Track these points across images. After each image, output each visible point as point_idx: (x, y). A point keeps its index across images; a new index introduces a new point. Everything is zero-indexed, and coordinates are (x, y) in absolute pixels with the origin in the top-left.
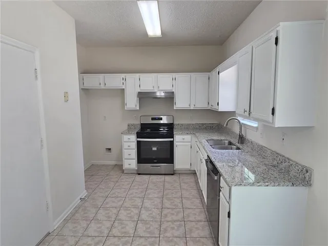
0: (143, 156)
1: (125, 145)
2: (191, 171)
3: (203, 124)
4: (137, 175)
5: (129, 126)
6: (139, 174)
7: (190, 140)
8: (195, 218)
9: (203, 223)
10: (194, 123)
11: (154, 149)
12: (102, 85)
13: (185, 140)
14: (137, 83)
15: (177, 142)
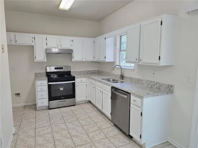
0: (53, 95)
1: (38, 89)
2: (87, 101)
3: (89, 71)
4: (49, 110)
5: (36, 74)
6: (50, 109)
7: (85, 81)
8: (105, 126)
9: (111, 128)
10: (84, 70)
11: (61, 89)
12: (13, 42)
13: (82, 81)
14: (45, 42)
15: (77, 83)
